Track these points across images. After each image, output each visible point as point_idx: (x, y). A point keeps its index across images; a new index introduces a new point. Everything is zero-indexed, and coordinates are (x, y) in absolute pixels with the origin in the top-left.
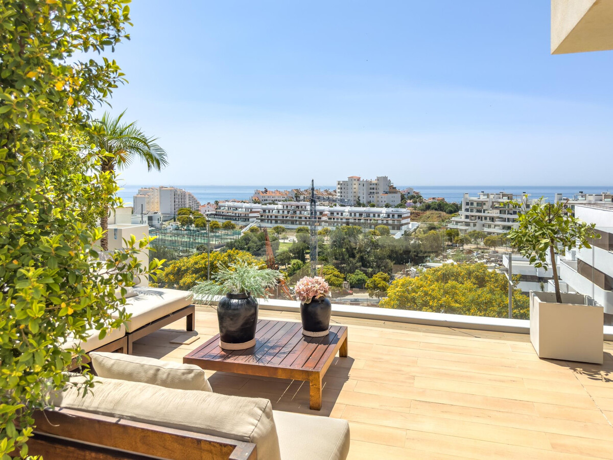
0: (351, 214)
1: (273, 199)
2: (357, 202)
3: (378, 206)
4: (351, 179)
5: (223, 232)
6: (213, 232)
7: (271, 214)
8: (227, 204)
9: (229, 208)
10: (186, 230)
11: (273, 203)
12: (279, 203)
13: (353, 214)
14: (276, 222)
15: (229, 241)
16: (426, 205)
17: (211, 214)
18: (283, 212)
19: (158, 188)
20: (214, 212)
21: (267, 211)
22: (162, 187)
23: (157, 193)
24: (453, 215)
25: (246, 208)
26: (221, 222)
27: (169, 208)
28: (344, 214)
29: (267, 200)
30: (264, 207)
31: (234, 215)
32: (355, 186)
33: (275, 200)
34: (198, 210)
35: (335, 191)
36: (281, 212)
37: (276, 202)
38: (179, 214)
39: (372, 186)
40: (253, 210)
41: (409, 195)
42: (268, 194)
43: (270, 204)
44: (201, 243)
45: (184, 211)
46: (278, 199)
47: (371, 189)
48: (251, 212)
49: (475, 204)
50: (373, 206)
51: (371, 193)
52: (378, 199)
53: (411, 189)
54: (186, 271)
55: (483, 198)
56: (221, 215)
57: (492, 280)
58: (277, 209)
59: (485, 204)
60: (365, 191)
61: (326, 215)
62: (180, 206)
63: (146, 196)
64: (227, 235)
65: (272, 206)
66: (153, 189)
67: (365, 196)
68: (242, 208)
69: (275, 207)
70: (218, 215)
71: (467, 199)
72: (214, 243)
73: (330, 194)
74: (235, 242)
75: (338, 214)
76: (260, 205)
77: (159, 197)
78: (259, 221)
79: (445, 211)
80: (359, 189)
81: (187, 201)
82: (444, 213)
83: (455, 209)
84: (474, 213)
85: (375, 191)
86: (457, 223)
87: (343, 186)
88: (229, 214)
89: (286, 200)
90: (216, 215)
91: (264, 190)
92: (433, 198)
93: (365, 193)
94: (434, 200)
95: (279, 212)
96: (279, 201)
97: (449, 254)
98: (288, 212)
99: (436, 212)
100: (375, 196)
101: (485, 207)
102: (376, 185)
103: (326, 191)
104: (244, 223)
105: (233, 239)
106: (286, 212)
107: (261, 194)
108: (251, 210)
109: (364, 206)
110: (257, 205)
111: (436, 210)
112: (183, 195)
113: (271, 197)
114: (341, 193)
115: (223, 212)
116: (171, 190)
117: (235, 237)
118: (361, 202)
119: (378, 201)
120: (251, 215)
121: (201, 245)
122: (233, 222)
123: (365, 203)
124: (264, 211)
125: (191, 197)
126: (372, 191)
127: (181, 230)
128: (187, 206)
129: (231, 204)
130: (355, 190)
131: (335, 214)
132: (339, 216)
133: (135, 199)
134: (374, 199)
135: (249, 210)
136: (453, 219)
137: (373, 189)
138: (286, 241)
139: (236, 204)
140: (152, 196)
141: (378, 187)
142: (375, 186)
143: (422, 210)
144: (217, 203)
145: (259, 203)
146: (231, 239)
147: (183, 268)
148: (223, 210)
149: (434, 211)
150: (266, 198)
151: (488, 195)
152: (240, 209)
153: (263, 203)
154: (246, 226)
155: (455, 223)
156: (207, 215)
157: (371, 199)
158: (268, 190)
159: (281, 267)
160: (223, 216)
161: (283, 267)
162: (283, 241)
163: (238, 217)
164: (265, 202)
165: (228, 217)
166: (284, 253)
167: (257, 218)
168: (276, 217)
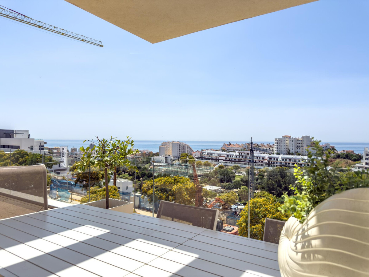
0: (283, 160)
1: (234, 149)
2: (288, 152)
3: (303, 155)
4: (284, 137)
5: (204, 167)
6: (198, 167)
7: (232, 158)
8: (207, 151)
9: (208, 153)
10: (184, 165)
11: (234, 151)
12: (237, 151)
13: (285, 160)
14: (235, 163)
15: (206, 172)
16: (337, 155)
17: (198, 157)
18: (239, 157)
19: (171, 142)
20: (200, 156)
21: (229, 156)
22: (173, 142)
23: (171, 145)
24: (356, 162)
25: (217, 154)
26: (203, 161)
27: (177, 153)
28: (278, 159)
29: (230, 150)
30: (228, 153)
31: (210, 158)
32: (287, 142)
33: (235, 150)
34: (192, 155)
35: (274, 145)
36: (238, 157)
37: (235, 151)
38: (181, 157)
39: (299, 142)
40: (221, 155)
41: (326, 148)
42: (231, 146)
43: (231, 152)
44: (191, 173)
45: (184, 155)
46: (237, 149)
47: (298, 144)
48: (220, 156)
50: (299, 155)
51: (298, 146)
52: (303, 150)
53: (328, 144)
56: (203, 158)
58: (235, 155)
60: (294, 145)
61: (266, 159)
62: (183, 152)
63: (165, 146)
64: (206, 169)
65: (233, 153)
66: (169, 143)
67: (294, 148)
68: (215, 154)
70: (202, 158)
71: (367, 151)
72: (198, 173)
73: (270, 147)
74: (209, 173)
75: (274, 159)
76: (225, 152)
77: (171, 147)
78: (225, 162)
79: (351, 159)
80: (290, 143)
81: (187, 150)
82: (350, 161)
83: (358, 158)
85: (300, 145)
86: (359, 167)
87: (279, 142)
88: (208, 157)
89: (241, 150)
90: (200, 157)
91: (228, 144)
92: (343, 151)
93: (294, 147)
94: (344, 152)
95: (236, 157)
96: (237, 150)
98: (242, 157)
99: (344, 160)
100: (301, 148)
102: (302, 141)
103: (268, 145)
104: (216, 163)
105: (209, 172)
106: (241, 157)
107: (227, 146)
108: (220, 155)
109: (293, 154)
110: (224, 152)
111: (344, 158)
112: (184, 146)
113: (233, 148)
114: (278, 146)
115: (204, 156)
116: (178, 143)
117: (210, 171)
118: (291, 152)
119: (303, 152)
120: (220, 158)
121: (190, 174)
122: (209, 162)
123: (294, 153)
124: (228, 156)
125: (189, 147)
126: (299, 145)
127: (181, 165)
128: (187, 152)
129: (209, 151)
130: (287, 144)
131: (273, 159)
132: (276, 160)
133: (160, 148)
134: (300, 150)
135: (219, 155)
136: (356, 165)
137: (300, 144)
138: (240, 174)
139: (212, 152)
140: (168, 147)
141: (303, 142)
142: (300, 142)
143: (334, 158)
144: (202, 150)
145: (225, 151)
146: (207, 171)
148: (204, 154)
149: (342, 159)
150: (230, 148)
152: (214, 155)
153: (228, 151)
154: (217, 164)
155: (357, 168)
156: (196, 157)
157: (298, 150)
158: (231, 144)
159: (235, 190)
160: (204, 158)
161: (237, 190)
162: (238, 174)
163: (213, 159)
164: (229, 151)
165: (207, 159)
166: (237, 181)
167: (224, 160)
168: (235, 159)
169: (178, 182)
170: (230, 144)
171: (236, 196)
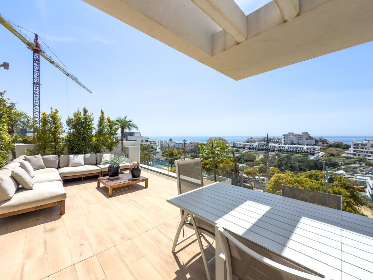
0: (289, 148)
1: (255, 141)
2: (292, 143)
3: (303, 145)
4: (289, 133)
7: (253, 147)
8: (237, 143)
9: (238, 144)
11: (255, 143)
12: (257, 143)
13: (290, 148)
14: (255, 150)
16: (329, 145)
18: (258, 146)
22: (216, 137)
24: (345, 150)
25: (244, 144)
26: (235, 149)
28: (285, 148)
30: (251, 144)
31: (239, 147)
32: (291, 136)
35: (282, 138)
36: (257, 146)
39: (300, 136)
41: (321, 140)
42: (253, 139)
43: (253, 143)
46: (257, 141)
47: (299, 137)
48: (246, 146)
49: (360, 145)
50: (300, 145)
51: (299, 139)
52: (303, 142)
53: (322, 138)
54: (207, 164)
55: (365, 142)
57: (338, 180)
59: (366, 145)
60: (296, 138)
61: (277, 148)
64: (237, 154)
65: (254, 144)
67: (296, 140)
68: (242, 144)
69: (255, 144)
71: (354, 142)
73: (279, 140)
74: (239, 156)
75: (282, 147)
79: (341, 148)
80: (293, 137)
82: (340, 149)
83: (347, 147)
84: (359, 149)
85: (301, 138)
86: (348, 154)
87: (285, 136)
89: (260, 142)
90: (233, 146)
91: (251, 138)
92: (334, 142)
93: (296, 139)
94: (335, 143)
95: (256, 146)
97: (341, 168)
98: (260, 146)
99: (335, 148)
100: (301, 140)
101: (366, 147)
102: (302, 136)
103: (278, 138)
104: (243, 150)
106: (259, 146)
107: (250, 139)
109: (295, 144)
110: (248, 143)
111: (335, 147)
112: (223, 139)
114: (284, 139)
118: (294, 143)
119: (303, 143)
120: (246, 147)
122: (239, 149)
123: (296, 143)
124: (251, 146)
125: (225, 140)
126: (300, 138)
129: (238, 143)
130: (291, 138)
131: (281, 147)
132: (283, 148)
133: (208, 141)
134: (301, 142)
136: (345, 151)
137: (300, 137)
138: (259, 157)
139: (240, 143)
141: (303, 137)
142: (301, 136)
143: (327, 147)
144: (234, 142)
147: (207, 163)
148: (236, 145)
149: (334, 148)
150: (252, 141)
151: (369, 141)
154: (243, 151)
155: (346, 154)
157: (299, 142)
159: (256, 167)
160: (235, 147)
161: (257, 167)
162: (258, 157)
163: (241, 147)
164: (251, 142)
165: (237, 147)
166: (257, 161)
167: (248, 148)
168: (255, 148)
169: (223, 162)
170: (252, 138)
171: (257, 170)
